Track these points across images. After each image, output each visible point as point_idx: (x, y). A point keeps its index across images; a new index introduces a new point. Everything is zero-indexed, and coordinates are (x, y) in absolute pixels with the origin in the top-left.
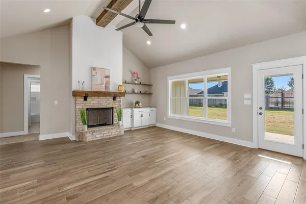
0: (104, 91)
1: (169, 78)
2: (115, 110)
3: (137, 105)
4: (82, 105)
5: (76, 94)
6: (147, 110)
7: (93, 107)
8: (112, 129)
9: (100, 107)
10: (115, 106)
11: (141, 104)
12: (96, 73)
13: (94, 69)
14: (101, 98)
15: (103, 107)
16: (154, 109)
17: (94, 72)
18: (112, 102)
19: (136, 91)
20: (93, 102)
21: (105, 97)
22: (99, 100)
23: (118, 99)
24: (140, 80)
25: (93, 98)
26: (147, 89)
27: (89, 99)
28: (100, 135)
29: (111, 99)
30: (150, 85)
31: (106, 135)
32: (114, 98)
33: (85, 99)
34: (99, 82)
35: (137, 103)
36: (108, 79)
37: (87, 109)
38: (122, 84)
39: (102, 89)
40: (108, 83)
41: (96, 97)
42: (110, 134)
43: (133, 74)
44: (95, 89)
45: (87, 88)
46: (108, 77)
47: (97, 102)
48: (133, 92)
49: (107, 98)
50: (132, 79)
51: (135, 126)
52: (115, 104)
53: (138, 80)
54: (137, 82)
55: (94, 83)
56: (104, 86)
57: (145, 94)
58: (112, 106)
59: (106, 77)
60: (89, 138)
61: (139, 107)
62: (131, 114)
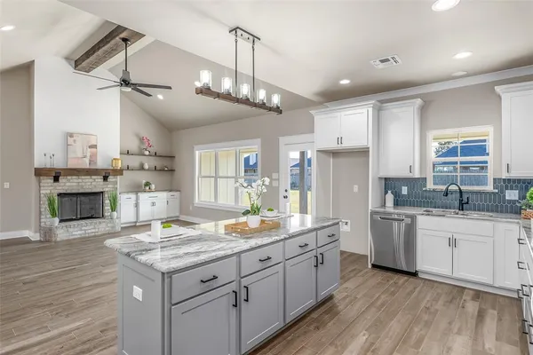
0: (88, 167)
1: (196, 147)
2: (106, 195)
3: (147, 188)
4: (49, 188)
5: (40, 173)
6: (163, 196)
7: (69, 192)
8: (100, 223)
9: (81, 191)
10: (107, 189)
11: (153, 187)
12: (75, 141)
13: (71, 135)
14: (83, 177)
15: (86, 191)
16: (177, 194)
17: (70, 140)
18: (102, 183)
19: (146, 167)
20: (69, 184)
21: (89, 177)
22: (80, 180)
23: (111, 179)
24: (153, 150)
25: (69, 177)
26: (166, 163)
27: (62, 179)
28: (79, 232)
29: (99, 179)
30: (172, 157)
31: (90, 231)
32: (105, 178)
33: (56, 179)
34: (80, 155)
35: (147, 184)
36: (94, 150)
37: (59, 195)
38: (118, 156)
39: (85, 164)
40: (93, 156)
41: (74, 177)
42: (96, 230)
43: (142, 140)
44: (72, 164)
45: (58, 163)
46: (94, 146)
47: (75, 184)
48: (142, 168)
49: (94, 177)
50: (139, 147)
51: (141, 219)
52: (107, 188)
53: (149, 149)
54: (147, 153)
55: (71, 155)
56: (87, 160)
57: (164, 170)
58: (101, 190)
59: (90, 147)
60: (61, 236)
61: (150, 190)
62: (135, 202)
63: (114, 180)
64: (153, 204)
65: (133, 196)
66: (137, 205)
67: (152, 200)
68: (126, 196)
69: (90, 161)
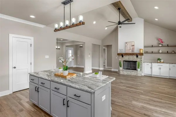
0: (131, 53)
2: (137, 63)
3: (159, 61)
4: (121, 59)
5: (118, 54)
6: (166, 66)
9: (129, 60)
11: (162, 61)
13: (126, 43)
15: (131, 60)
17: (126, 44)
18: (136, 58)
19: (161, 52)
20: (126, 58)
22: (129, 57)
23: (139, 57)
24: (164, 44)
28: (126, 73)
29: (135, 57)
32: (137, 57)
33: (123, 57)
34: (129, 49)
35: (159, 59)
37: (124, 61)
38: (143, 48)
39: (130, 52)
40: (133, 49)
41: (127, 56)
44: (127, 52)
45: (123, 52)
46: (134, 46)
49: (133, 56)
51: (153, 74)
52: (138, 60)
53: (162, 43)
54: (160, 45)
55: (126, 49)
56: (131, 50)
57: (172, 53)
58: (136, 61)
59: (132, 46)
60: (121, 73)
61: (160, 62)
62: (151, 67)
63: (140, 57)
64: (160, 69)
65: (150, 64)
66: (151, 68)
67: (159, 67)
68: (146, 64)
69: (132, 51)
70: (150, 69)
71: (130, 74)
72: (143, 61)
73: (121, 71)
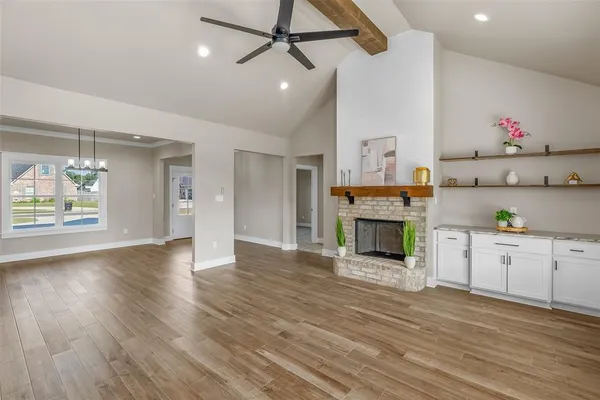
0: (383, 184)
3: (503, 224)
4: (347, 213)
5: (335, 191)
9: (376, 217)
11: (518, 223)
12: (369, 150)
13: (365, 143)
14: (379, 199)
15: (382, 218)
17: (365, 149)
18: (402, 208)
19: (514, 180)
20: (367, 208)
21: (385, 198)
22: (375, 203)
23: (415, 202)
25: (364, 198)
27: (357, 201)
29: (398, 202)
32: (407, 202)
33: (352, 201)
34: (375, 168)
35: (504, 215)
36: (391, 159)
37: (356, 220)
38: (430, 164)
39: (380, 181)
40: (392, 167)
41: (369, 198)
42: (379, 278)
44: (368, 182)
45: (354, 181)
46: (392, 154)
47: (370, 208)
48: (504, 183)
49: (391, 199)
52: (410, 216)
53: (517, 141)
54: (511, 150)
55: (365, 170)
56: (382, 175)
57: (567, 186)
58: (401, 219)
59: (387, 155)
60: (342, 270)
61: (509, 230)
62: (466, 248)
63: (420, 204)
64: (507, 261)
65: (461, 236)
66: (468, 254)
67: (504, 251)
68: (444, 234)
69: (386, 175)
70: (461, 261)
71: (374, 277)
72: (430, 223)
73: (340, 265)
